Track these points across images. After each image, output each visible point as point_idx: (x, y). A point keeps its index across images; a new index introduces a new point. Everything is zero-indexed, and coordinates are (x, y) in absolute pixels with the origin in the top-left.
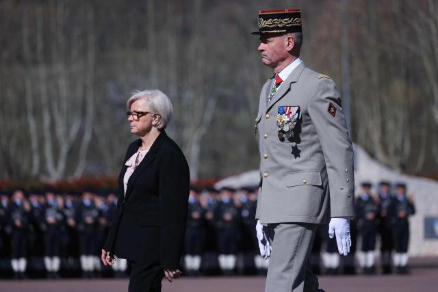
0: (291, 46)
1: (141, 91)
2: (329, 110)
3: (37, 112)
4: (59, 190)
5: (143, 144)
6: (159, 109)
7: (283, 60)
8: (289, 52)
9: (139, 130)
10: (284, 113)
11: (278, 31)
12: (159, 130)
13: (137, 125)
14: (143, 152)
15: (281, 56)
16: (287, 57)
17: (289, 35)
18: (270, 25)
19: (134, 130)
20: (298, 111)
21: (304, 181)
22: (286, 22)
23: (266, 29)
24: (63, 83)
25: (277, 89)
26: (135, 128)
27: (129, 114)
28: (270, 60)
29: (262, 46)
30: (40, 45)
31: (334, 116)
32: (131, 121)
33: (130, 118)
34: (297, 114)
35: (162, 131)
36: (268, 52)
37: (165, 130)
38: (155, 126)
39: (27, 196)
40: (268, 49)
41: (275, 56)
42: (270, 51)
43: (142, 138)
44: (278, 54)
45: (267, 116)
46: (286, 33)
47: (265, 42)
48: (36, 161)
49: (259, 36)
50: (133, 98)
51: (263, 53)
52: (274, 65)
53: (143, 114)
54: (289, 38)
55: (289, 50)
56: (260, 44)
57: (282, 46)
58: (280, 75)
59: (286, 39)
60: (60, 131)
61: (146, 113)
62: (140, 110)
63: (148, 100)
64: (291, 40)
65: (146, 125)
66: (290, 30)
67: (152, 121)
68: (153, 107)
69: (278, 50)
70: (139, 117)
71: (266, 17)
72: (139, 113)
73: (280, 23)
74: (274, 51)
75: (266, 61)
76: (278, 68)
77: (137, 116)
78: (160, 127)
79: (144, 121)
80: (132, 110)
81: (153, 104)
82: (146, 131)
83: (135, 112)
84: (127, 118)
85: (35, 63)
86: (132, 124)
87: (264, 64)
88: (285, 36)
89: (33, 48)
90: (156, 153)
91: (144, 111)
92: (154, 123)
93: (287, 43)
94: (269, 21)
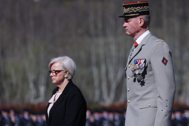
0: (142, 23)
1: (56, 58)
2: (163, 61)
3: (98, 65)
4: (110, 110)
5: (59, 89)
6: (67, 68)
7: (138, 32)
8: (141, 27)
9: (57, 81)
10: (137, 63)
11: (134, 15)
12: (68, 80)
13: (55, 79)
14: (59, 94)
15: (137, 30)
16: (141, 30)
17: (141, 17)
18: (129, 11)
19: (54, 82)
20: (145, 62)
21: (149, 105)
22: (138, 9)
23: (127, 14)
24: (113, 48)
25: (135, 49)
26: (55, 80)
27: (50, 72)
28: (130, 32)
29: (126, 24)
30: (100, 25)
31: (165, 65)
32: (52, 76)
33: (51, 74)
34: (144, 64)
35: (70, 81)
36: (129, 28)
37: (72, 80)
38: (66, 78)
39: (92, 113)
40: (129, 26)
41: (133, 30)
42: (130, 27)
43: (59, 86)
44: (134, 28)
45: (129, 65)
46: (138, 16)
47: (127, 22)
48: (97, 93)
49: (124, 18)
50: (51, 62)
51: (126, 28)
52: (133, 35)
53: (59, 71)
54: (141, 19)
55: (141, 25)
56: (124, 23)
57: (137, 24)
58: (137, 41)
59: (139, 19)
60: (111, 75)
61: (61, 71)
62: (56, 69)
63: (61, 62)
64: (142, 20)
65: (61, 78)
66: (141, 14)
67: (64, 75)
68: (64, 67)
69: (134, 26)
70: (56, 74)
71: (126, 7)
72: (56, 71)
73: (135, 10)
74: (132, 27)
75: (128, 33)
76: (135, 37)
77: (55, 73)
78: (70, 78)
79: (60, 76)
80: (52, 70)
81: (64, 65)
82: (61, 81)
83: (54, 70)
84: (50, 74)
85: (97, 36)
86: (53, 78)
87: (127, 34)
88: (138, 17)
89: (96, 27)
90: (66, 94)
91: (59, 70)
92: (66, 76)
93: (140, 22)
94: (128, 9)
